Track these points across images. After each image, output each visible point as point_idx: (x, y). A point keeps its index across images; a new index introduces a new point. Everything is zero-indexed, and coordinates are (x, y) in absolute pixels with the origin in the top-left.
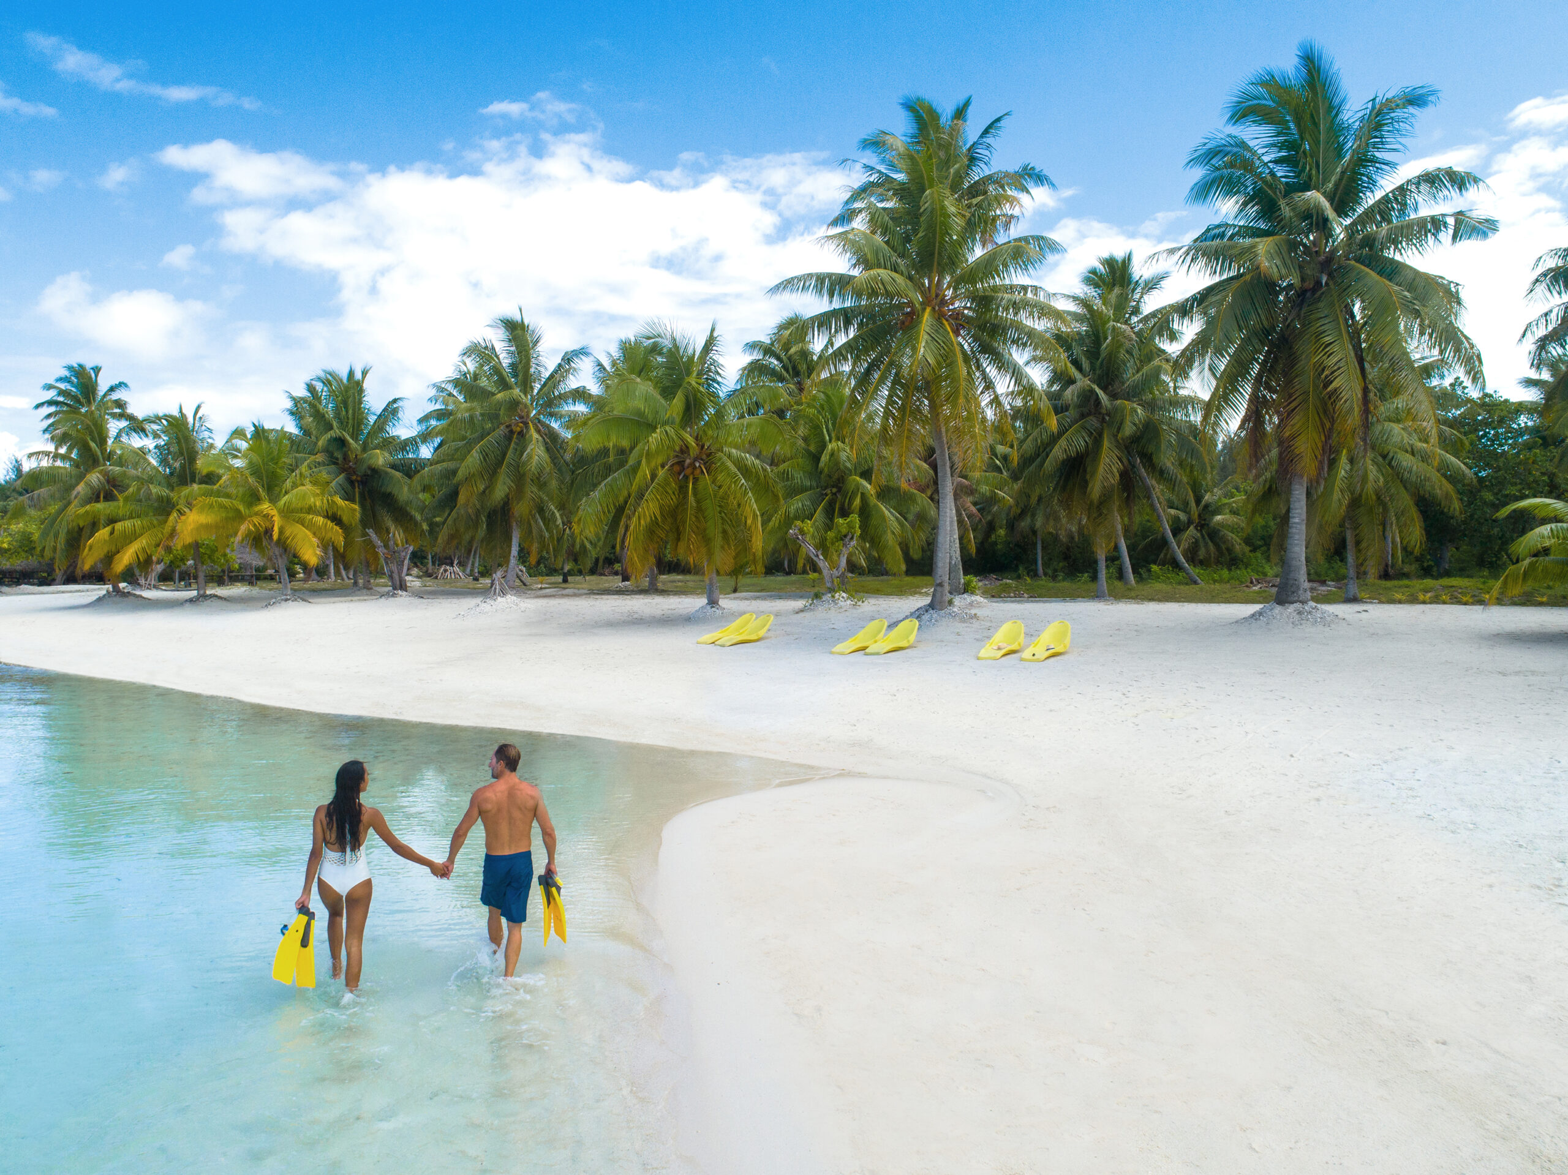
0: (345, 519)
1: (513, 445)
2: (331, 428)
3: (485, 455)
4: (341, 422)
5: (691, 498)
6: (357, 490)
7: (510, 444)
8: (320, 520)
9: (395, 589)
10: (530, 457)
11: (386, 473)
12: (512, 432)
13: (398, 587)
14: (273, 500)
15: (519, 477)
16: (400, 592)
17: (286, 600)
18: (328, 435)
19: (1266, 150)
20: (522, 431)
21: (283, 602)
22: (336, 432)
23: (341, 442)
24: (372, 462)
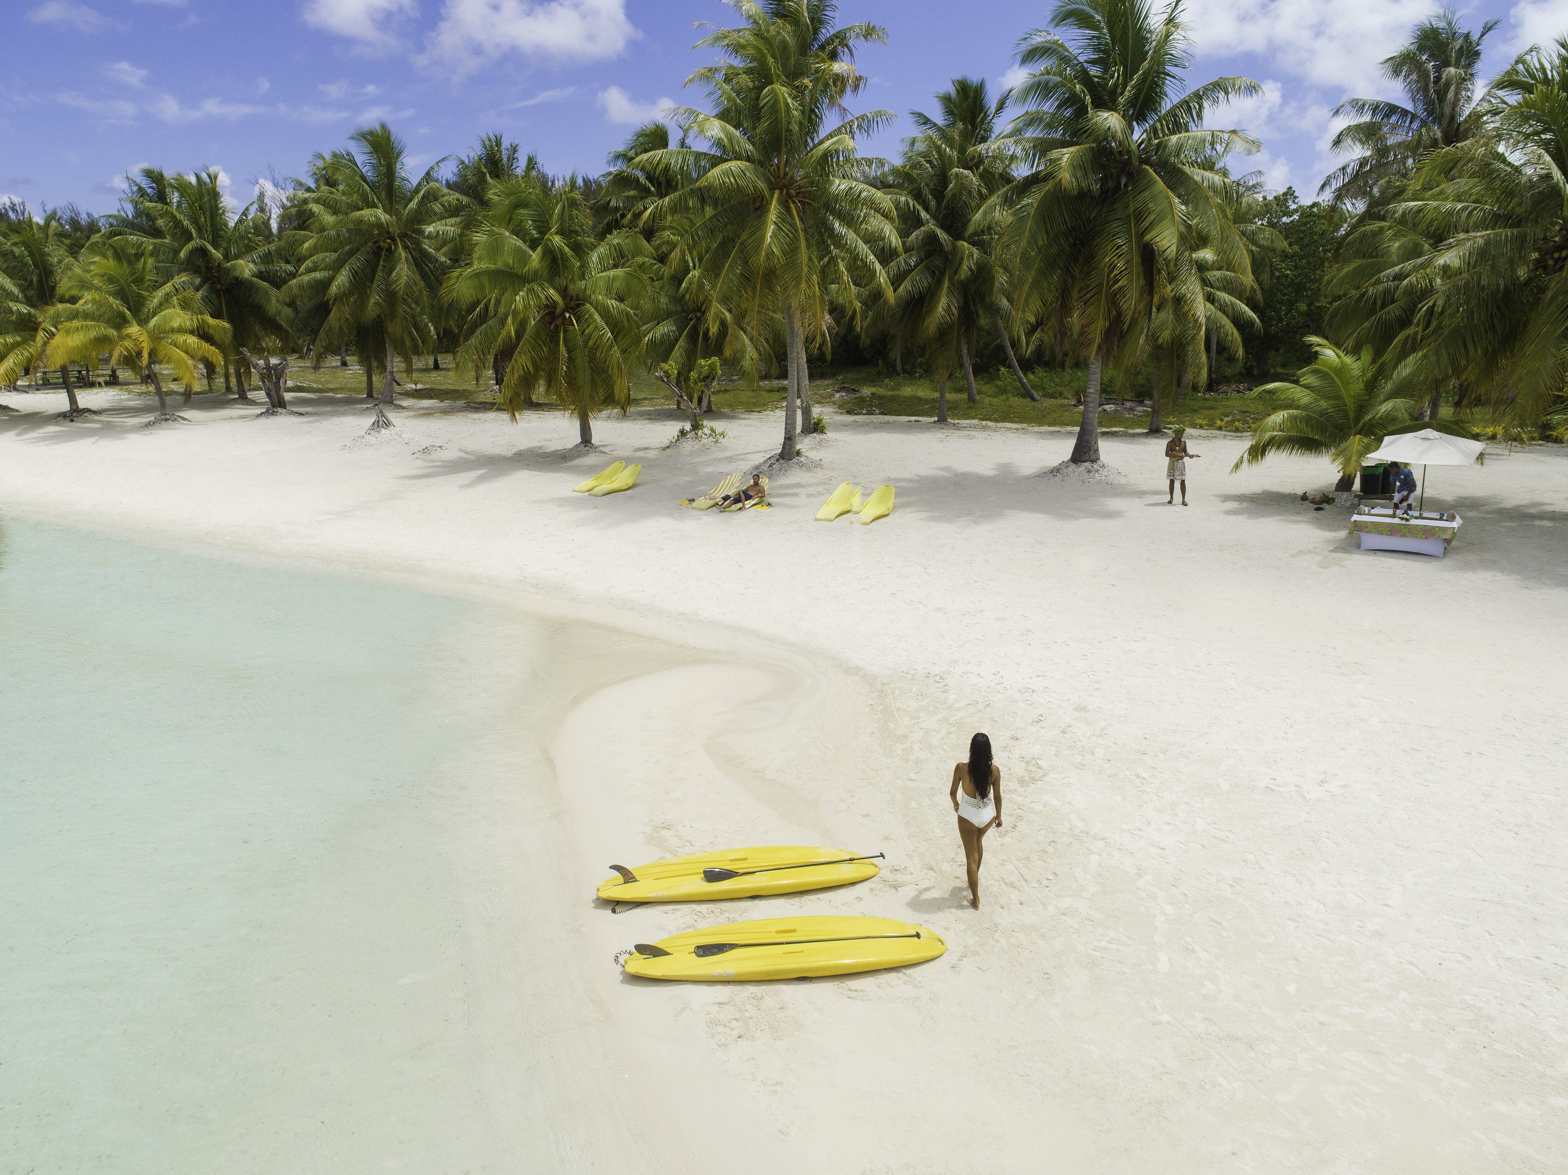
0: (217, 337)
1: (381, 263)
2: (190, 238)
3: (355, 274)
4: (199, 229)
5: (562, 348)
6: (223, 300)
7: (378, 261)
8: (192, 340)
9: (274, 406)
10: (399, 277)
11: (252, 284)
12: (380, 248)
13: (277, 405)
14: (142, 322)
15: (391, 297)
16: (279, 410)
17: (166, 420)
18: (190, 246)
19: (1082, 50)
20: (391, 247)
21: (163, 422)
22: (196, 242)
23: (202, 252)
24: (237, 274)
